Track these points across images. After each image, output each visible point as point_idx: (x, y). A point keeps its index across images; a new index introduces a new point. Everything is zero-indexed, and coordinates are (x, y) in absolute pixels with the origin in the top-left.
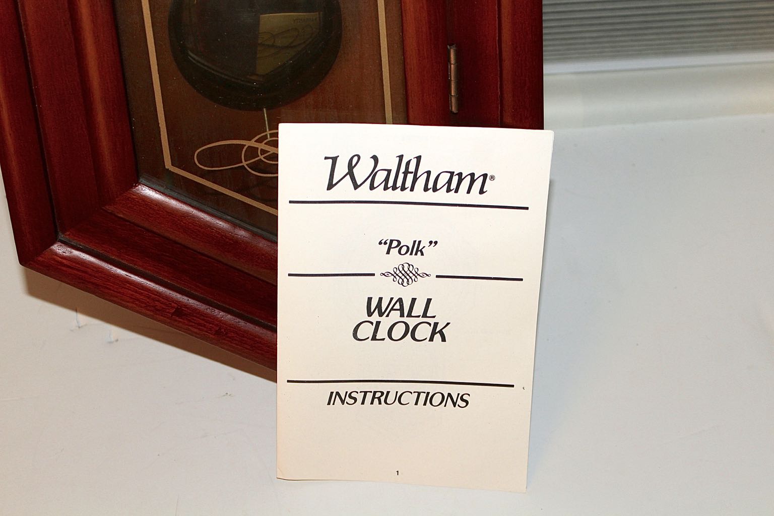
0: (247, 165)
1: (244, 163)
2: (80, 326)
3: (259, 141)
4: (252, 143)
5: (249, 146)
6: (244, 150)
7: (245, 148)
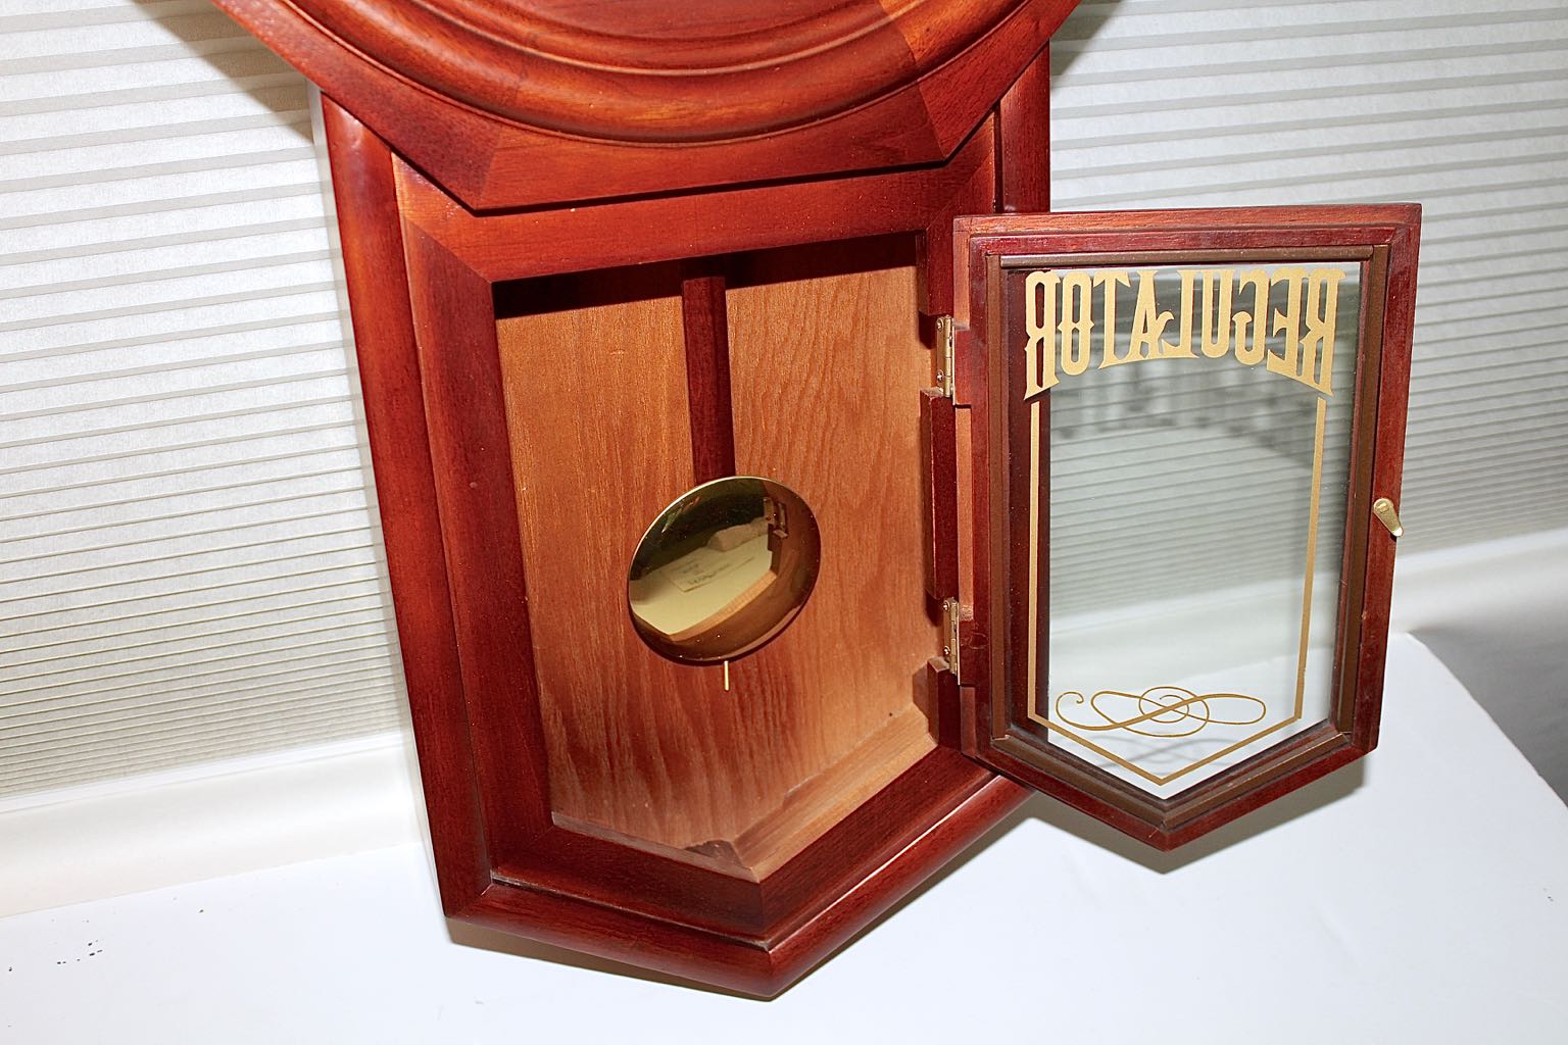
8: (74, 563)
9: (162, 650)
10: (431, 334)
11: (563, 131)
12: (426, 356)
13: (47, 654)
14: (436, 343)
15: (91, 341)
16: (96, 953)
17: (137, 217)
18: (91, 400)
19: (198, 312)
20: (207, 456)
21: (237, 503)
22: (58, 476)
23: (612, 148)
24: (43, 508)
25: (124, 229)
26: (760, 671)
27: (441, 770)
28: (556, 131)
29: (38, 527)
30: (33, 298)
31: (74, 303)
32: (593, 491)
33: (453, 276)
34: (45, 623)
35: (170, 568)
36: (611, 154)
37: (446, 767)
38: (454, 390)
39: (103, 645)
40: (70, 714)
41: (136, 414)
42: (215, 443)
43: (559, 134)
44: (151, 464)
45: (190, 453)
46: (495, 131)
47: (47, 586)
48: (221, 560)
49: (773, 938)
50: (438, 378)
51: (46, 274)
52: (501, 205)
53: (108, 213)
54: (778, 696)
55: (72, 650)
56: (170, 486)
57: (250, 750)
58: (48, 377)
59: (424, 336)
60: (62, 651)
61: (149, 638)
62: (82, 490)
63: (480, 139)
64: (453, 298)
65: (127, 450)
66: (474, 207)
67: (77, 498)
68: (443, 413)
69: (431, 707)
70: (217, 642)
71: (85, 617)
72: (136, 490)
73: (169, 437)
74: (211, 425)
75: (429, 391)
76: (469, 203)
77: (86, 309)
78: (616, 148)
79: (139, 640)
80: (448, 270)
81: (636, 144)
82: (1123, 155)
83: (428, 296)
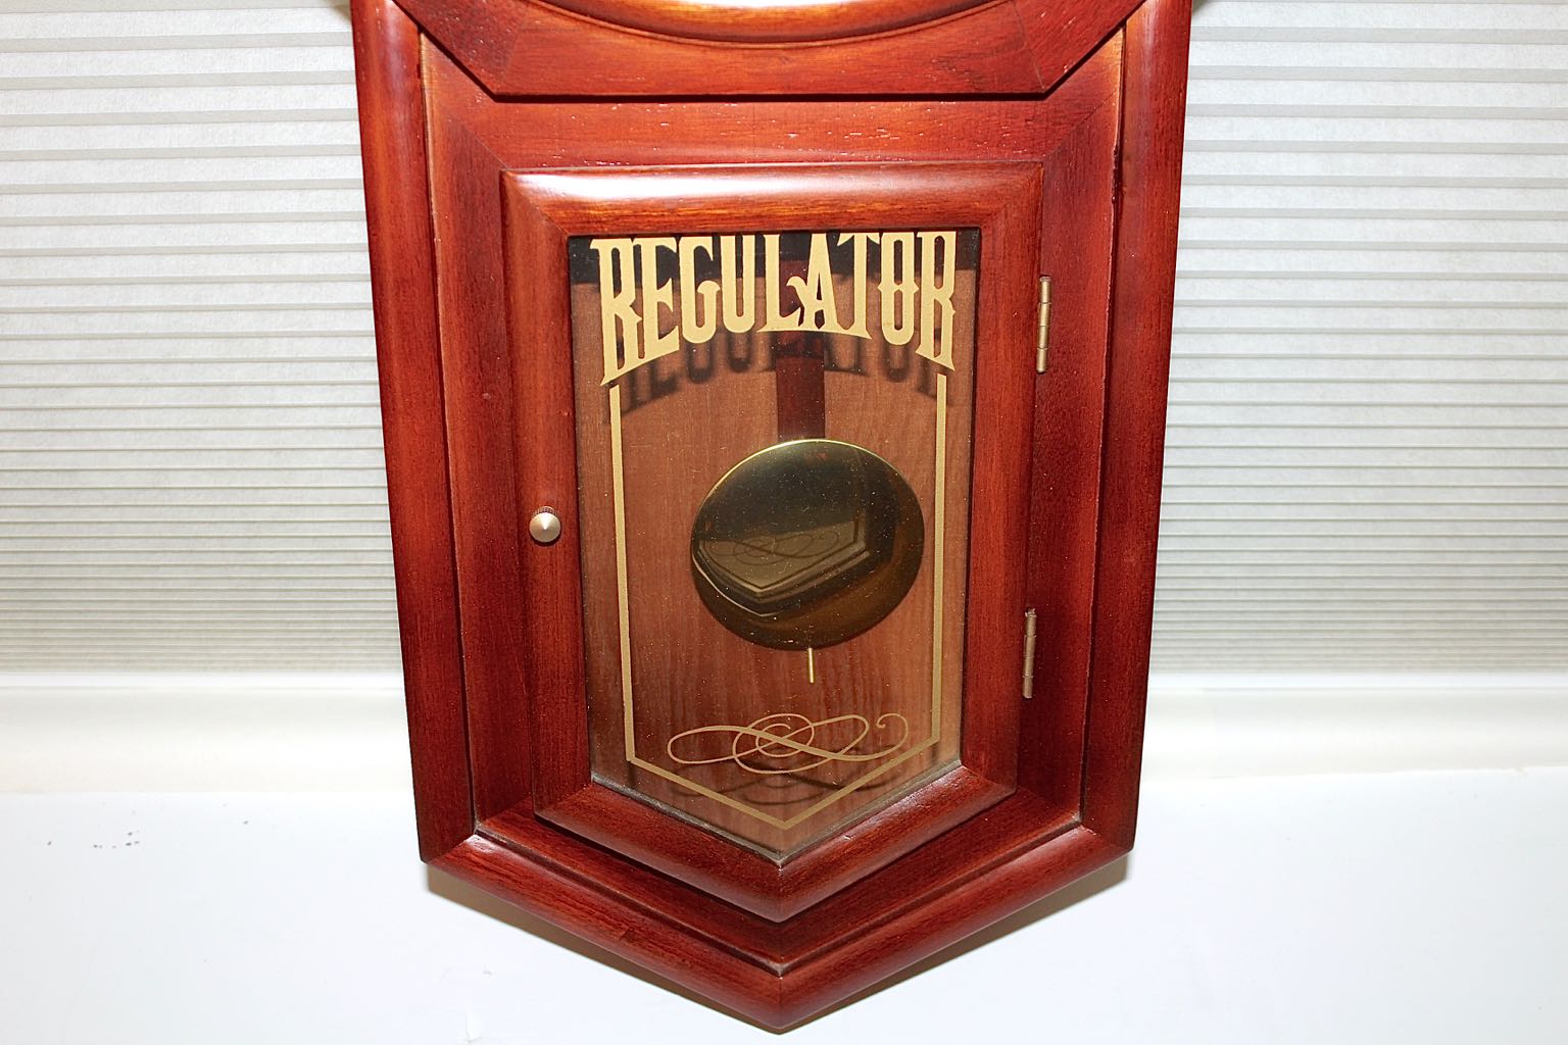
0: (739, 758)
1: (735, 756)
2: (471, 1038)
3: (759, 728)
4: (749, 730)
5: (744, 734)
6: (737, 738)
7: (740, 735)
8: (174, 441)
9: (253, 546)
10: (451, 226)
11: (592, 16)
12: (444, 249)
13: (140, 530)
14: (455, 236)
15: (204, 212)
16: (133, 844)
17: (258, 88)
18: (201, 273)
19: (313, 194)
20: (313, 348)
21: (339, 402)
22: (164, 348)
23: (648, 41)
24: (147, 379)
25: (243, 99)
26: (852, 669)
27: (425, 699)
28: (586, 15)
29: (142, 397)
30: (152, 161)
31: (191, 171)
32: (678, 436)
33: (478, 167)
34: (142, 498)
35: (267, 460)
36: (647, 46)
37: (430, 697)
38: (472, 291)
39: (195, 530)
40: (156, 597)
41: (244, 294)
42: (322, 335)
43: (588, 19)
44: (256, 348)
45: (298, 343)
46: (520, 11)
47: (148, 461)
48: (319, 459)
49: (792, 962)
50: (456, 275)
52: (523, 92)
53: (229, 81)
54: (872, 702)
55: (166, 531)
56: (274, 373)
57: (331, 667)
58: (160, 243)
59: (444, 227)
60: (156, 530)
61: (241, 530)
62: (188, 366)
63: (504, 18)
64: (478, 191)
65: (232, 330)
66: (494, 91)
67: (181, 374)
68: (459, 314)
69: (419, 629)
70: (309, 545)
71: (181, 498)
72: (240, 373)
73: (276, 322)
74: (320, 316)
75: (446, 288)
76: (489, 86)
77: (203, 178)
78: (653, 41)
79: (231, 530)
80: (475, 160)
81: (675, 39)
82: (1380, 131)
83: (451, 184)
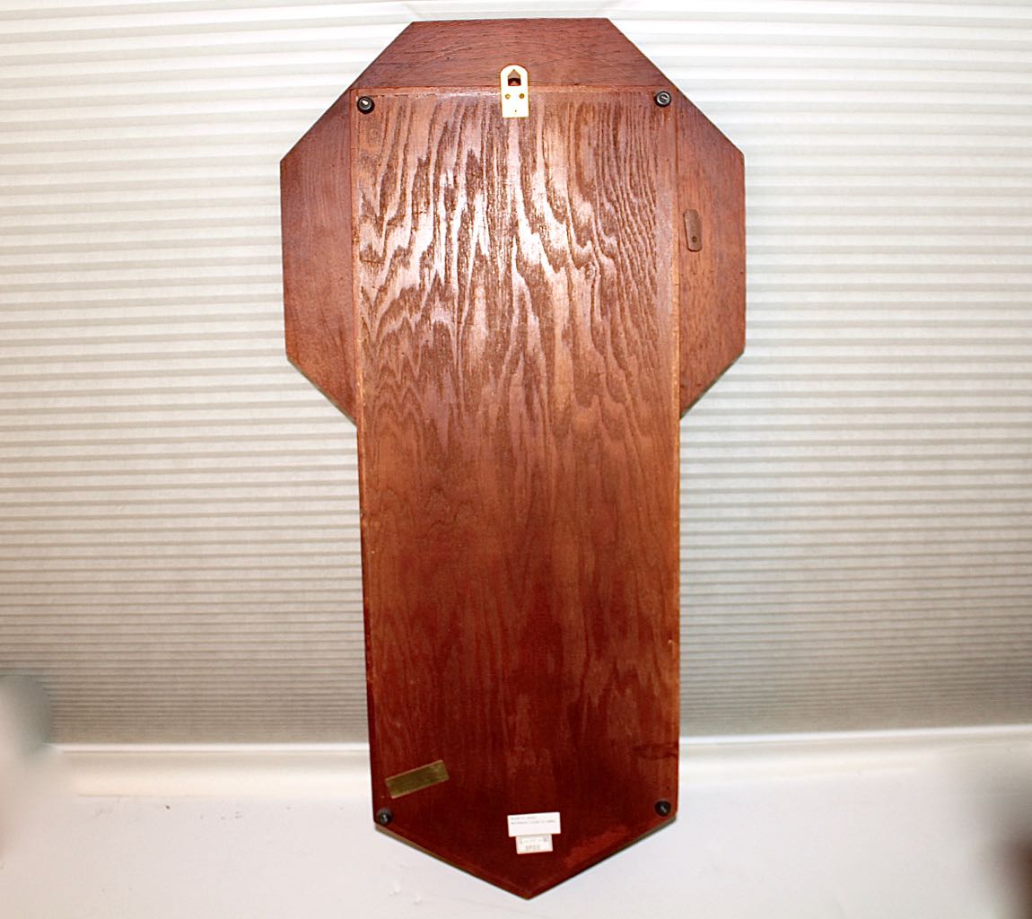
51: (267, 507)
72: (291, 608)
